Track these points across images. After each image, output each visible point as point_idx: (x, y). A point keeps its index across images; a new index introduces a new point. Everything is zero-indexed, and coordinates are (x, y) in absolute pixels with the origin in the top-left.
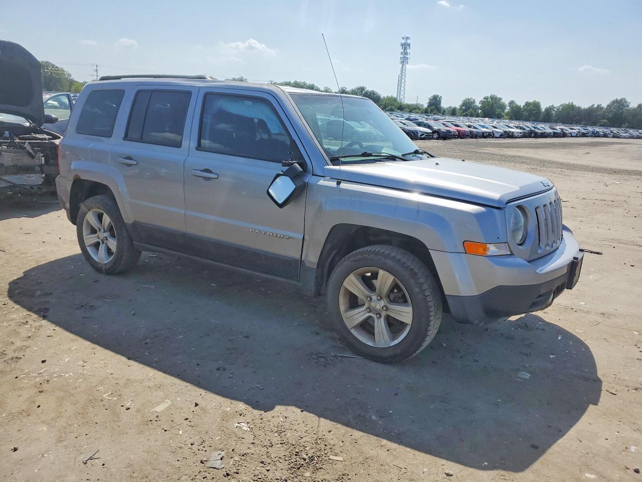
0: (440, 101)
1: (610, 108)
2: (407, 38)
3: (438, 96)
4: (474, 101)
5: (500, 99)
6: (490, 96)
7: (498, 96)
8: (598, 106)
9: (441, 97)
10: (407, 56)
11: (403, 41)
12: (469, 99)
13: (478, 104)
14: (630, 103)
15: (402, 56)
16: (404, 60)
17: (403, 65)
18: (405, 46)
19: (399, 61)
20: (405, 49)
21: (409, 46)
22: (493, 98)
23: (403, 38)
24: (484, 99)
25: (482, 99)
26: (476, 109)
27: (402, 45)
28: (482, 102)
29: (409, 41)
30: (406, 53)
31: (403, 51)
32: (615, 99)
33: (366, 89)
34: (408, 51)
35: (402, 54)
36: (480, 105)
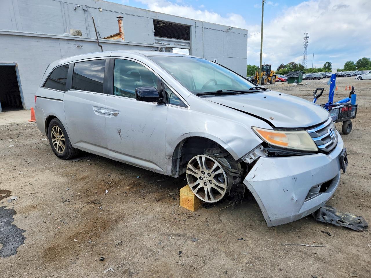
0: (330, 65)
3: (329, 62)
4: (353, 62)
5: (369, 59)
7: (368, 58)
9: (331, 62)
10: (307, 44)
11: (305, 36)
12: (350, 62)
13: (355, 64)
17: (305, 49)
18: (306, 38)
19: (303, 46)
21: (308, 37)
22: (364, 59)
23: (305, 34)
24: (359, 60)
25: (358, 61)
26: (354, 66)
28: (358, 63)
29: (308, 35)
30: (307, 42)
31: (305, 41)
33: (295, 63)
34: (308, 40)
35: (304, 43)
36: (356, 64)
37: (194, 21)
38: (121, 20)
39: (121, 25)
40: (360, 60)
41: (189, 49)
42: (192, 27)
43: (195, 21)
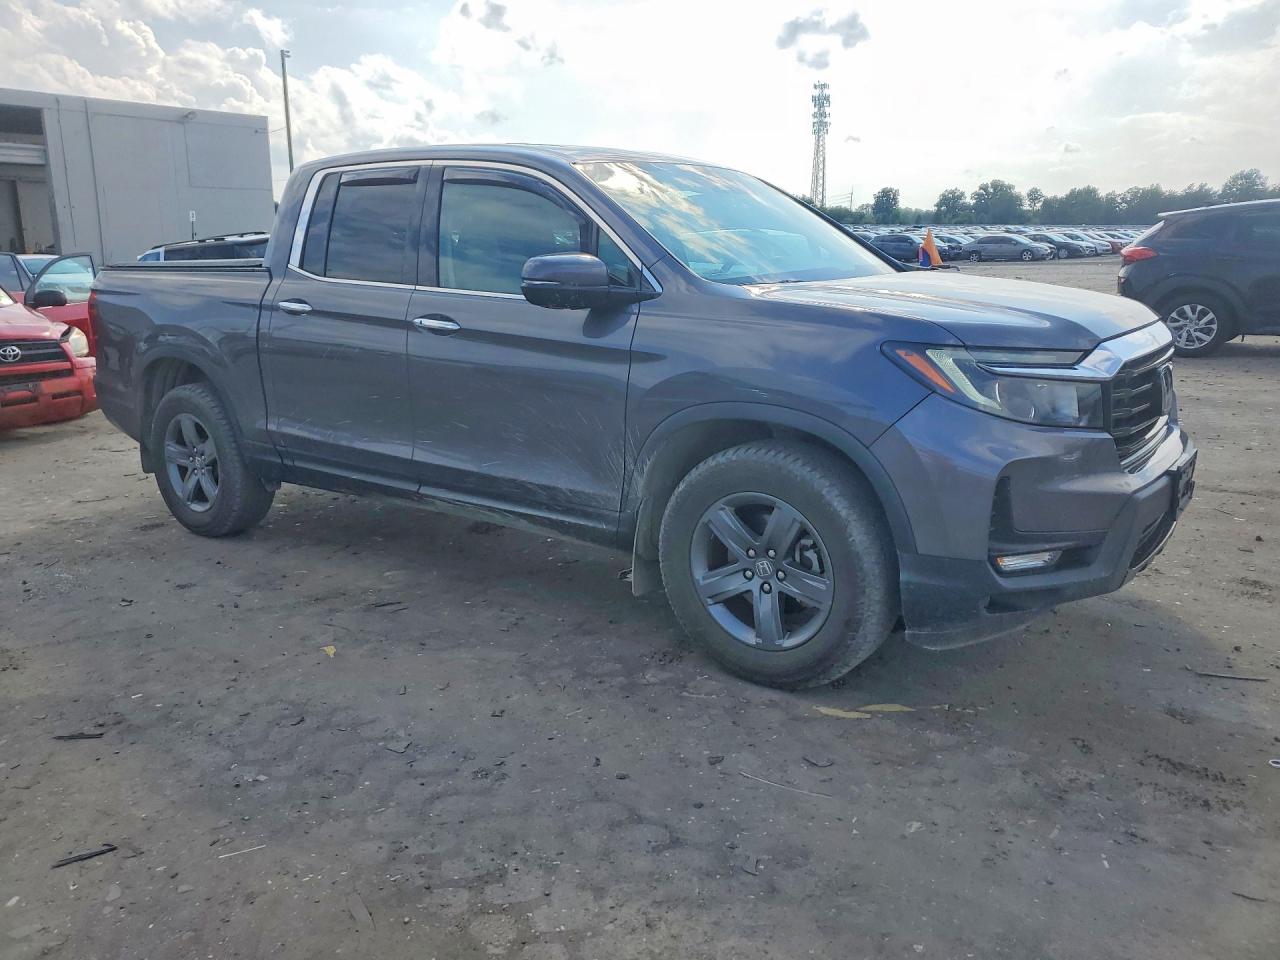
0: (895, 199)
1: (1230, 189)
2: (824, 86)
3: (891, 190)
4: (963, 194)
5: (1010, 187)
6: (992, 184)
7: (1007, 182)
8: (1201, 187)
9: (897, 191)
10: (826, 120)
11: (816, 93)
12: (953, 192)
13: (969, 200)
14: (1267, 178)
15: (816, 120)
16: (821, 126)
17: (819, 137)
18: (821, 101)
19: (811, 129)
20: (821, 106)
21: (827, 98)
22: (997, 185)
23: (815, 87)
24: (981, 188)
25: (976, 189)
26: (966, 207)
28: (978, 196)
29: (826, 92)
30: (823, 115)
31: (816, 110)
32: (1238, 172)
34: (827, 110)
35: (814, 116)
36: (973, 202)
40: (984, 188)
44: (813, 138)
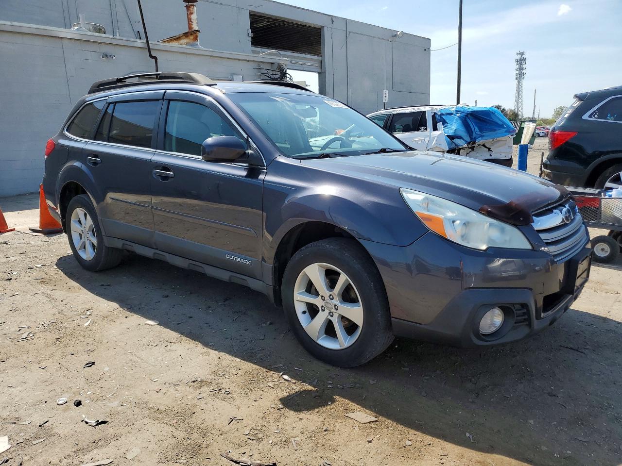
2: (523, 53)
10: (523, 72)
11: (519, 57)
15: (517, 72)
16: (520, 75)
17: (519, 81)
18: (521, 62)
20: (521, 64)
21: (524, 60)
23: (517, 54)
27: (517, 61)
29: (524, 56)
30: (522, 69)
31: (518, 66)
34: (524, 66)
35: (517, 70)
37: (330, 17)
38: (194, 6)
39: (194, 17)
41: (319, 73)
42: (325, 28)
43: (332, 18)
44: (516, 82)
